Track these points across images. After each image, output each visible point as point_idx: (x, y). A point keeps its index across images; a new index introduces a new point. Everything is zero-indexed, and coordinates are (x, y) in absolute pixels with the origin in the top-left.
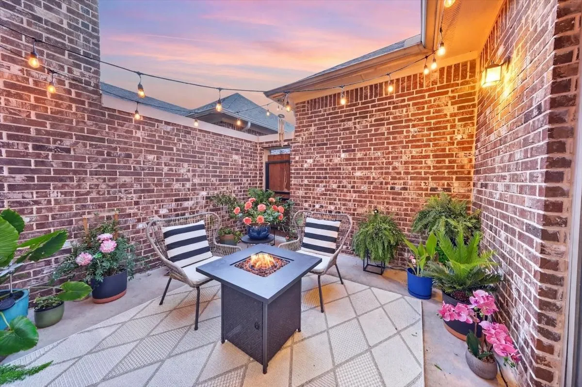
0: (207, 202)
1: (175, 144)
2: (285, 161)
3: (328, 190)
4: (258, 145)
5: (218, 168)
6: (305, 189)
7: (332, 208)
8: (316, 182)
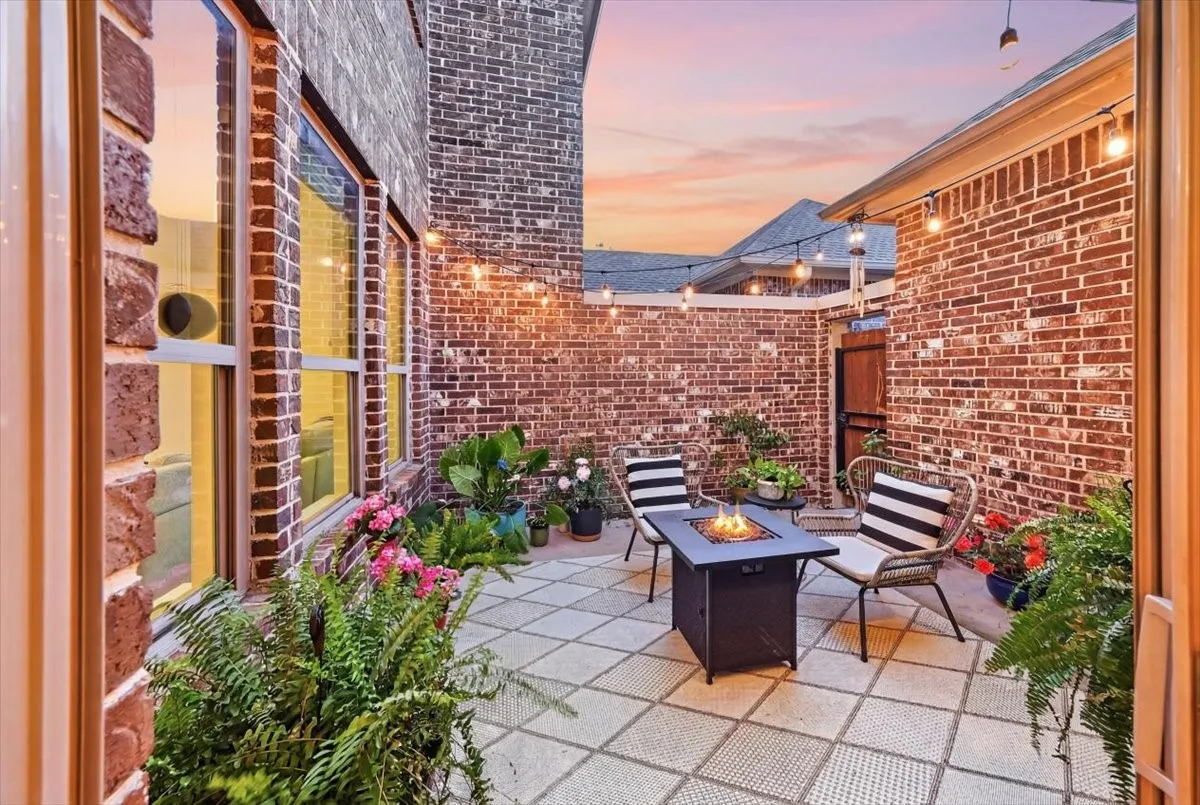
0: (712, 428)
1: (664, 338)
2: (876, 346)
3: (990, 416)
4: (817, 316)
5: (731, 368)
6: (923, 411)
7: (1002, 462)
8: (952, 393)
